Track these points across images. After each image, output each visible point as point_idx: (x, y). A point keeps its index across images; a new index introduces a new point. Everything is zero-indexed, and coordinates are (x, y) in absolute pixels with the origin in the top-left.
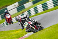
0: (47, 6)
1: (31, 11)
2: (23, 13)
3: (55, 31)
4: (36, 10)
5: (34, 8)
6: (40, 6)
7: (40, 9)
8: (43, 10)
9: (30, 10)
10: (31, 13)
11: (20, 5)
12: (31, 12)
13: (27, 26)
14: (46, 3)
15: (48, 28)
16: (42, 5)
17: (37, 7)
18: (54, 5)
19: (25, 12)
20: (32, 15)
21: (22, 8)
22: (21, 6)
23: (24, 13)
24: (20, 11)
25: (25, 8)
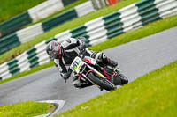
0: (88, 37)
1: (37, 52)
2: (13, 57)
3: (110, 112)
9: (35, 50)
10: (37, 58)
11: (4, 32)
12: (38, 56)
13: (81, 70)
14: (85, 28)
15: (89, 102)
18: (108, 34)
19: (20, 54)
20: (40, 64)
21: (11, 44)
22: (8, 37)
23: (17, 58)
24: (5, 52)
25: (19, 43)
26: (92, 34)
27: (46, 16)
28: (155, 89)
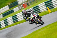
0: (17, 19)
4: (6, 22)
5: (4, 21)
6: (9, 18)
7: (10, 21)
8: (13, 22)
16: (12, 17)
17: (7, 20)
26: (19, 18)
27: (4, 12)
28: (39, 35)
